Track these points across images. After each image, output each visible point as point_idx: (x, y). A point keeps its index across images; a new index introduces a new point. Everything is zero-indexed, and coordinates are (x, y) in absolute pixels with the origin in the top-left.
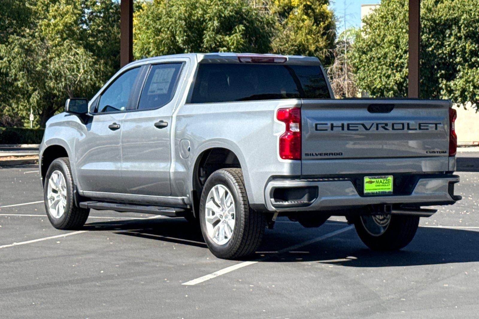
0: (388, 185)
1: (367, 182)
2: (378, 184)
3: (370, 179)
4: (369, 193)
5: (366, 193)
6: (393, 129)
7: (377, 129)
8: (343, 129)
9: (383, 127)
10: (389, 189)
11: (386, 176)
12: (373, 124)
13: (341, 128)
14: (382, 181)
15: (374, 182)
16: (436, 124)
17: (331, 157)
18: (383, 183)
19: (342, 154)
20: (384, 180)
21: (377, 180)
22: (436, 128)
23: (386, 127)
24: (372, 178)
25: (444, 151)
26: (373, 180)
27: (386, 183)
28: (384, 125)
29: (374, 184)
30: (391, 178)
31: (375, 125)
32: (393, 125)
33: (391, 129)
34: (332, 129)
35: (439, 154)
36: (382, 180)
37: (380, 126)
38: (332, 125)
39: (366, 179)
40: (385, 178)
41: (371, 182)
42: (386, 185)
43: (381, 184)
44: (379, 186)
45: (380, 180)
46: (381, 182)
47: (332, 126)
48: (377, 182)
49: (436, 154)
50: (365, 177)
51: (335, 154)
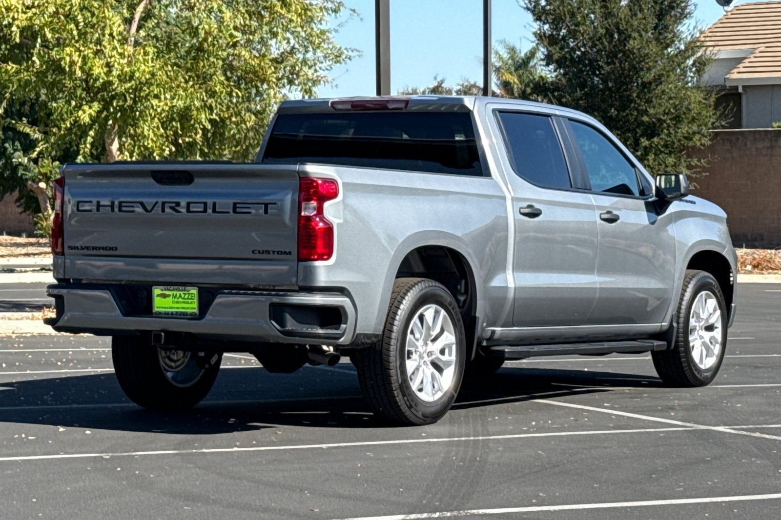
0: (191, 303)
1: (158, 296)
2: (176, 300)
3: (162, 290)
4: (160, 313)
5: (156, 313)
6: (188, 211)
7: (163, 210)
8: (113, 210)
9: (172, 208)
10: (194, 308)
11: (188, 288)
12: (157, 203)
13: (110, 208)
14: (183, 296)
15: (168, 296)
16: (266, 205)
17: (102, 252)
18: (184, 299)
19: (116, 249)
20: (185, 294)
21: (175, 293)
22: (266, 212)
23: (177, 208)
24: (165, 290)
25: (287, 251)
26: (167, 293)
27: (188, 299)
28: (174, 205)
29: (170, 299)
30: (194, 291)
31: (160, 204)
32: (188, 204)
33: (184, 210)
34: (98, 210)
35: (276, 256)
36: (182, 293)
37: (167, 205)
38: (98, 203)
39: (157, 291)
40: (185, 290)
41: (164, 296)
42: (188, 303)
43: (180, 300)
44: (177, 302)
45: (178, 293)
46: (180, 296)
47: (98, 205)
48: (175, 297)
49: (271, 256)
50: (154, 287)
51: (106, 248)
